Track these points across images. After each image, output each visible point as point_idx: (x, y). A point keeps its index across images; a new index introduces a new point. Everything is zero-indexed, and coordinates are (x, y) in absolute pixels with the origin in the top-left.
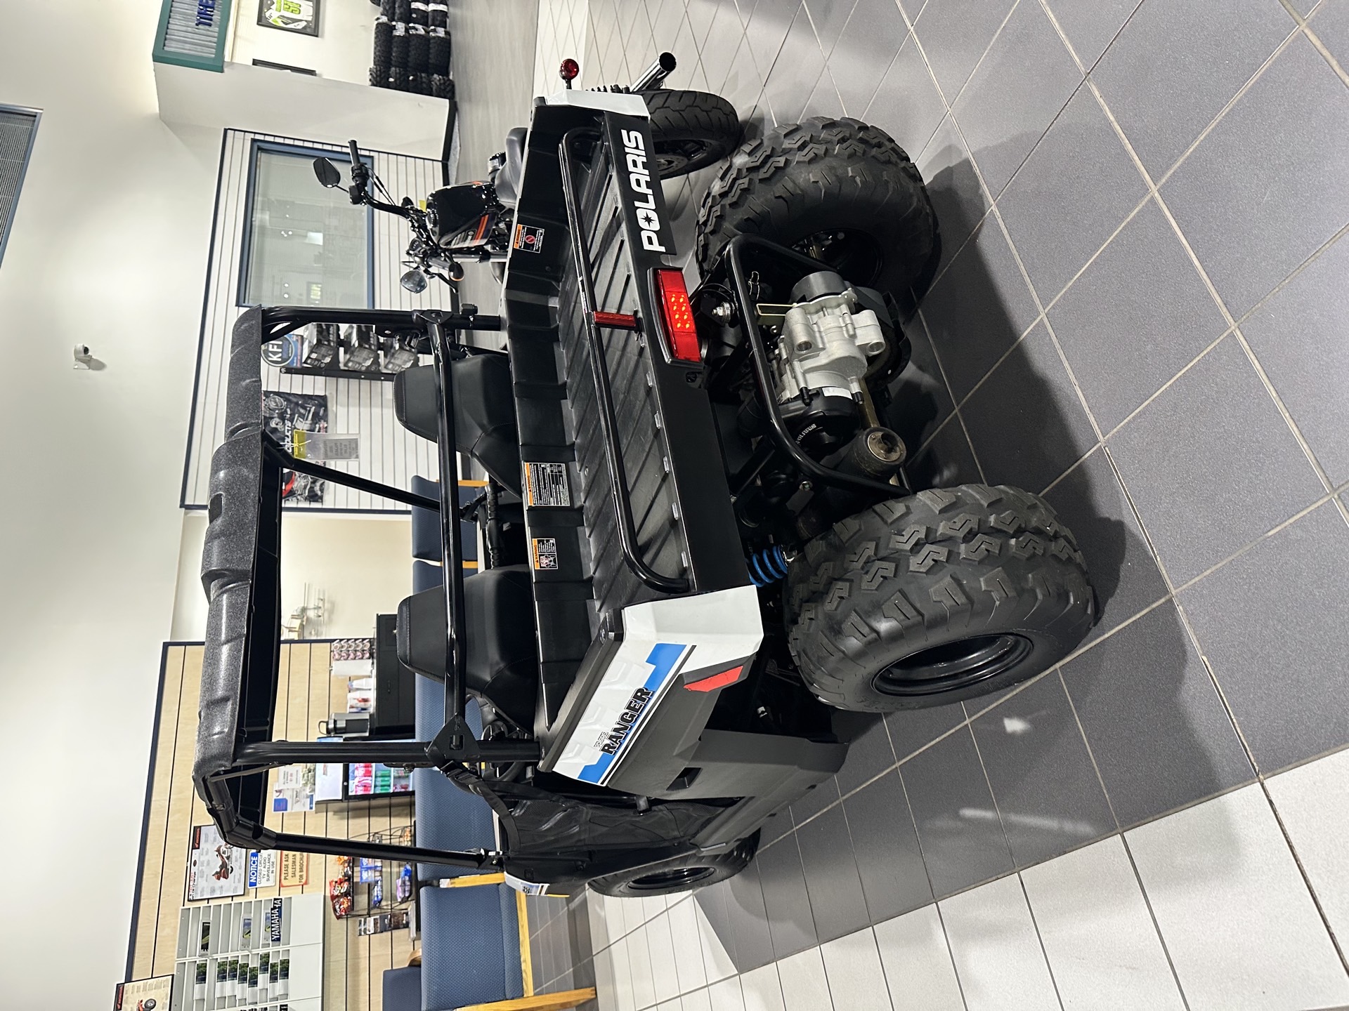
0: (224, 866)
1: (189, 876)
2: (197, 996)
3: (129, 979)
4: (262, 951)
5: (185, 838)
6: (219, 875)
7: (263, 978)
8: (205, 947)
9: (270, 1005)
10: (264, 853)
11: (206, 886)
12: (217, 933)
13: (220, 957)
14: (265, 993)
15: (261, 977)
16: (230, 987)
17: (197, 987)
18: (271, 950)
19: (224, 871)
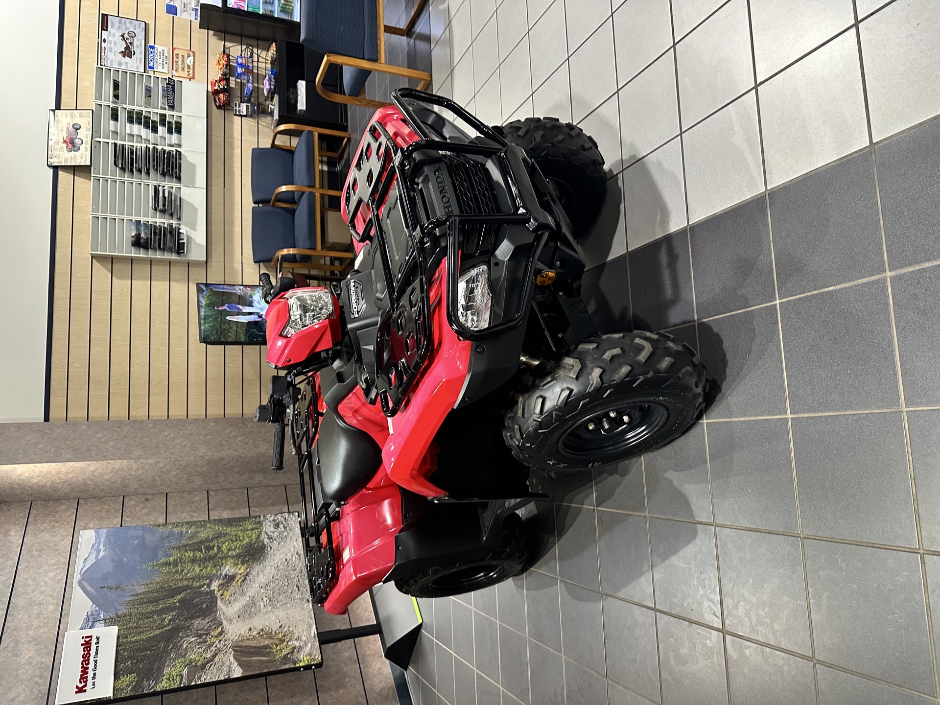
0: (127, 48)
2: (111, 130)
3: (58, 107)
4: (161, 112)
5: (96, 21)
6: (124, 54)
7: (162, 130)
8: (116, 97)
9: (167, 148)
10: (159, 48)
11: (114, 59)
12: (125, 91)
13: (128, 107)
14: (163, 140)
15: (160, 128)
16: (137, 129)
17: (112, 122)
18: (168, 112)
19: (128, 52)
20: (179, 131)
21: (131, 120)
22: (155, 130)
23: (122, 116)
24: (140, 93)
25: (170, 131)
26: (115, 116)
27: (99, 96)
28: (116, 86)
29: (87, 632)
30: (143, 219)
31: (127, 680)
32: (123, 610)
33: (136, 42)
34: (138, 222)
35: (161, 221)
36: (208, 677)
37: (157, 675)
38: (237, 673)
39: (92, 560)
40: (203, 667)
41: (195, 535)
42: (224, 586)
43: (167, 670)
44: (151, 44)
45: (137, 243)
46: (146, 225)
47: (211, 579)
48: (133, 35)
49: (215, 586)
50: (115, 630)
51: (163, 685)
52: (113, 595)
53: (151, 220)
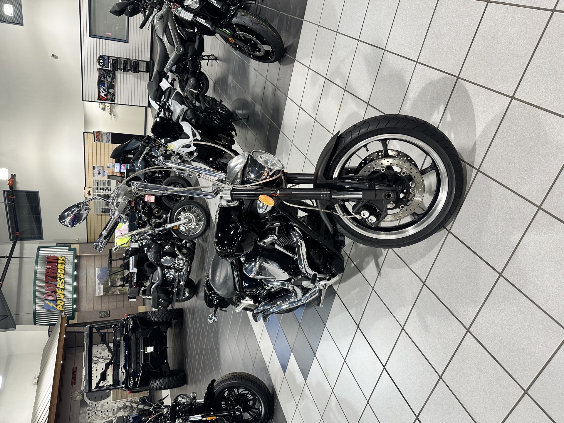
0: (99, 173)
1: (93, 174)
2: (97, 191)
3: (86, 186)
4: (107, 187)
5: (92, 168)
6: (98, 174)
7: (107, 191)
8: (97, 185)
9: (108, 194)
10: (106, 171)
11: (96, 175)
12: (99, 184)
13: (100, 187)
14: (108, 192)
15: (106, 190)
16: (101, 191)
17: (97, 190)
18: (108, 187)
19: (99, 174)
20: (110, 190)
21: (100, 189)
22: (105, 191)
23: (99, 189)
24: (102, 184)
25: (109, 191)
26: (97, 189)
27: (94, 186)
28: (97, 183)
29: (99, 286)
30: (103, 207)
31: (104, 293)
32: (103, 283)
33: (101, 171)
34: (103, 208)
35: (107, 207)
36: (115, 294)
37: (108, 293)
38: (119, 293)
39: (98, 274)
40: (114, 292)
41: (114, 270)
42: (118, 280)
43: (110, 292)
44: (104, 171)
45: (102, 212)
46: (104, 208)
47: (116, 278)
48: (100, 170)
49: (116, 279)
50: (103, 286)
51: (109, 294)
52: (102, 280)
53: (105, 207)
